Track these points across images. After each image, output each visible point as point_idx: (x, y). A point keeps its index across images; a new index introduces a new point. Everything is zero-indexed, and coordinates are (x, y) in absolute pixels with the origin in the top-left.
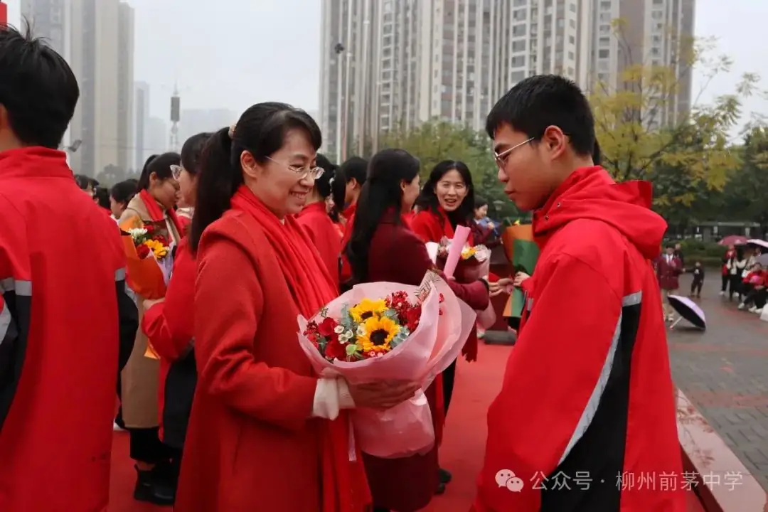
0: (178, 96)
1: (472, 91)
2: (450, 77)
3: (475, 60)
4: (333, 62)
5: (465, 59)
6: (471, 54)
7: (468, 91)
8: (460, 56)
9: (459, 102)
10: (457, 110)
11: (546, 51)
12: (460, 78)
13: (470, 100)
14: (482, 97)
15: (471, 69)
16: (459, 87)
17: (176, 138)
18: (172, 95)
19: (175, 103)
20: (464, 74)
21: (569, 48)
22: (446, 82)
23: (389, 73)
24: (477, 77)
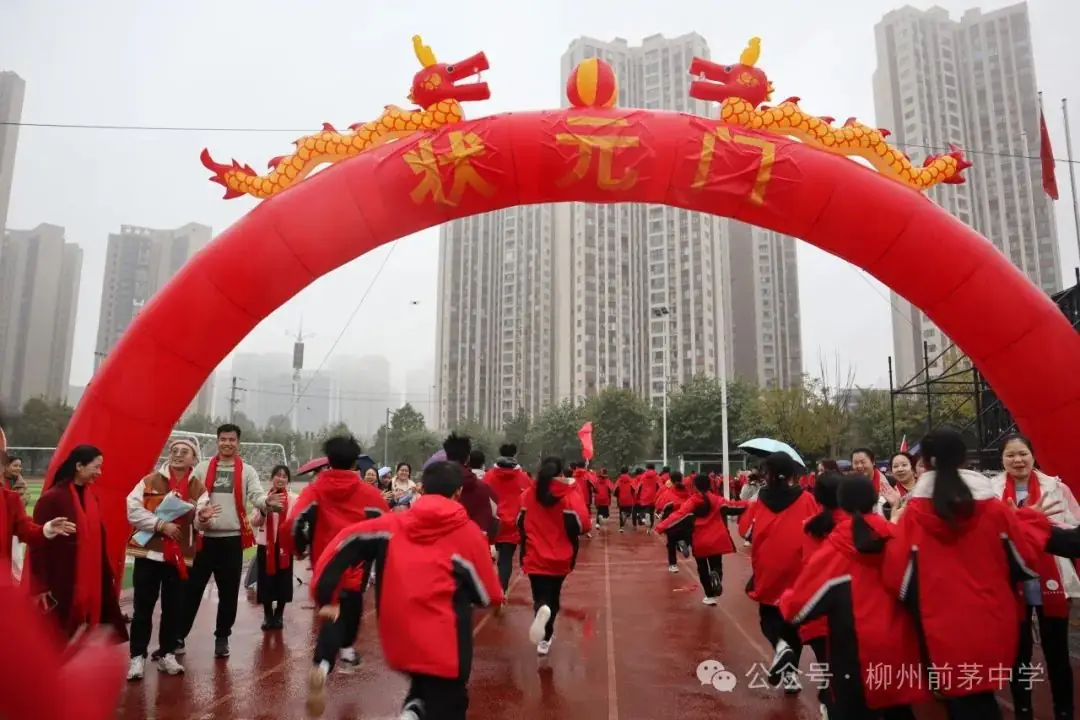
0: (302, 342)
1: (614, 340)
2: (594, 328)
3: (616, 311)
4: (455, 310)
5: (606, 309)
6: (612, 304)
7: (611, 340)
8: (602, 306)
9: (602, 351)
10: (600, 360)
11: (686, 302)
12: (602, 328)
13: (613, 349)
14: (624, 346)
15: (612, 320)
16: (602, 336)
17: (299, 386)
18: (295, 340)
19: (299, 349)
20: (606, 324)
21: (707, 301)
22: (590, 331)
23: (512, 320)
24: (618, 327)
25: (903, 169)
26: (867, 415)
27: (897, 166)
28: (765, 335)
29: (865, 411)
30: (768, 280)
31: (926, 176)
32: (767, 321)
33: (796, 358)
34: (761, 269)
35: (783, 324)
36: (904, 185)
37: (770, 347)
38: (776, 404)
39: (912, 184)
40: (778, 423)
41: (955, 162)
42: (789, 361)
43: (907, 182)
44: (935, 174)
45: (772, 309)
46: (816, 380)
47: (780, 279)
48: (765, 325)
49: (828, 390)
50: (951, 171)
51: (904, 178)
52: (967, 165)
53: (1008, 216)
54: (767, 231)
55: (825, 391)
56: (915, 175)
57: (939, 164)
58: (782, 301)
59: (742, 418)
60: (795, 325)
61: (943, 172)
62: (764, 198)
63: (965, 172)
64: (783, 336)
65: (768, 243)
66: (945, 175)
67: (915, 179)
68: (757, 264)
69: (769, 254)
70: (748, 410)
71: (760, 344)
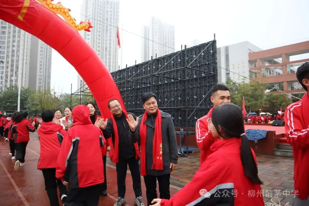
25: (73, 23)
26: (67, 101)
27: (71, 21)
28: (39, 75)
29: (67, 100)
30: (42, 58)
31: (80, 27)
32: (41, 71)
33: (49, 83)
34: (40, 54)
35: (46, 72)
36: (73, 28)
37: (41, 79)
38: (39, 96)
39: (75, 28)
40: (40, 102)
41: (89, 26)
42: (47, 84)
43: (74, 27)
44: (82, 27)
45: (43, 67)
46: (52, 89)
47: (46, 59)
48: (40, 72)
49: (56, 93)
50: (87, 28)
51: (73, 25)
52: (92, 27)
53: (109, 52)
54: (44, 43)
55: (55, 93)
56: (76, 26)
57: (84, 25)
58: (46, 65)
59: (28, 100)
60: (49, 73)
61: (85, 27)
62: (24, 19)
63: (90, 29)
64: (46, 76)
65: (44, 47)
66: (85, 28)
67: (76, 27)
68: (39, 53)
69: (43, 50)
70: (30, 97)
71: (38, 77)
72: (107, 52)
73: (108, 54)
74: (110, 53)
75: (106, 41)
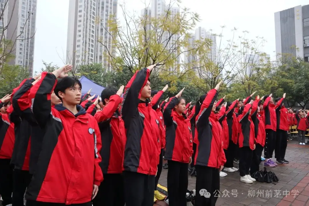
72: (102, 34)
73: (104, 36)
74: (106, 35)
75: (101, 21)
